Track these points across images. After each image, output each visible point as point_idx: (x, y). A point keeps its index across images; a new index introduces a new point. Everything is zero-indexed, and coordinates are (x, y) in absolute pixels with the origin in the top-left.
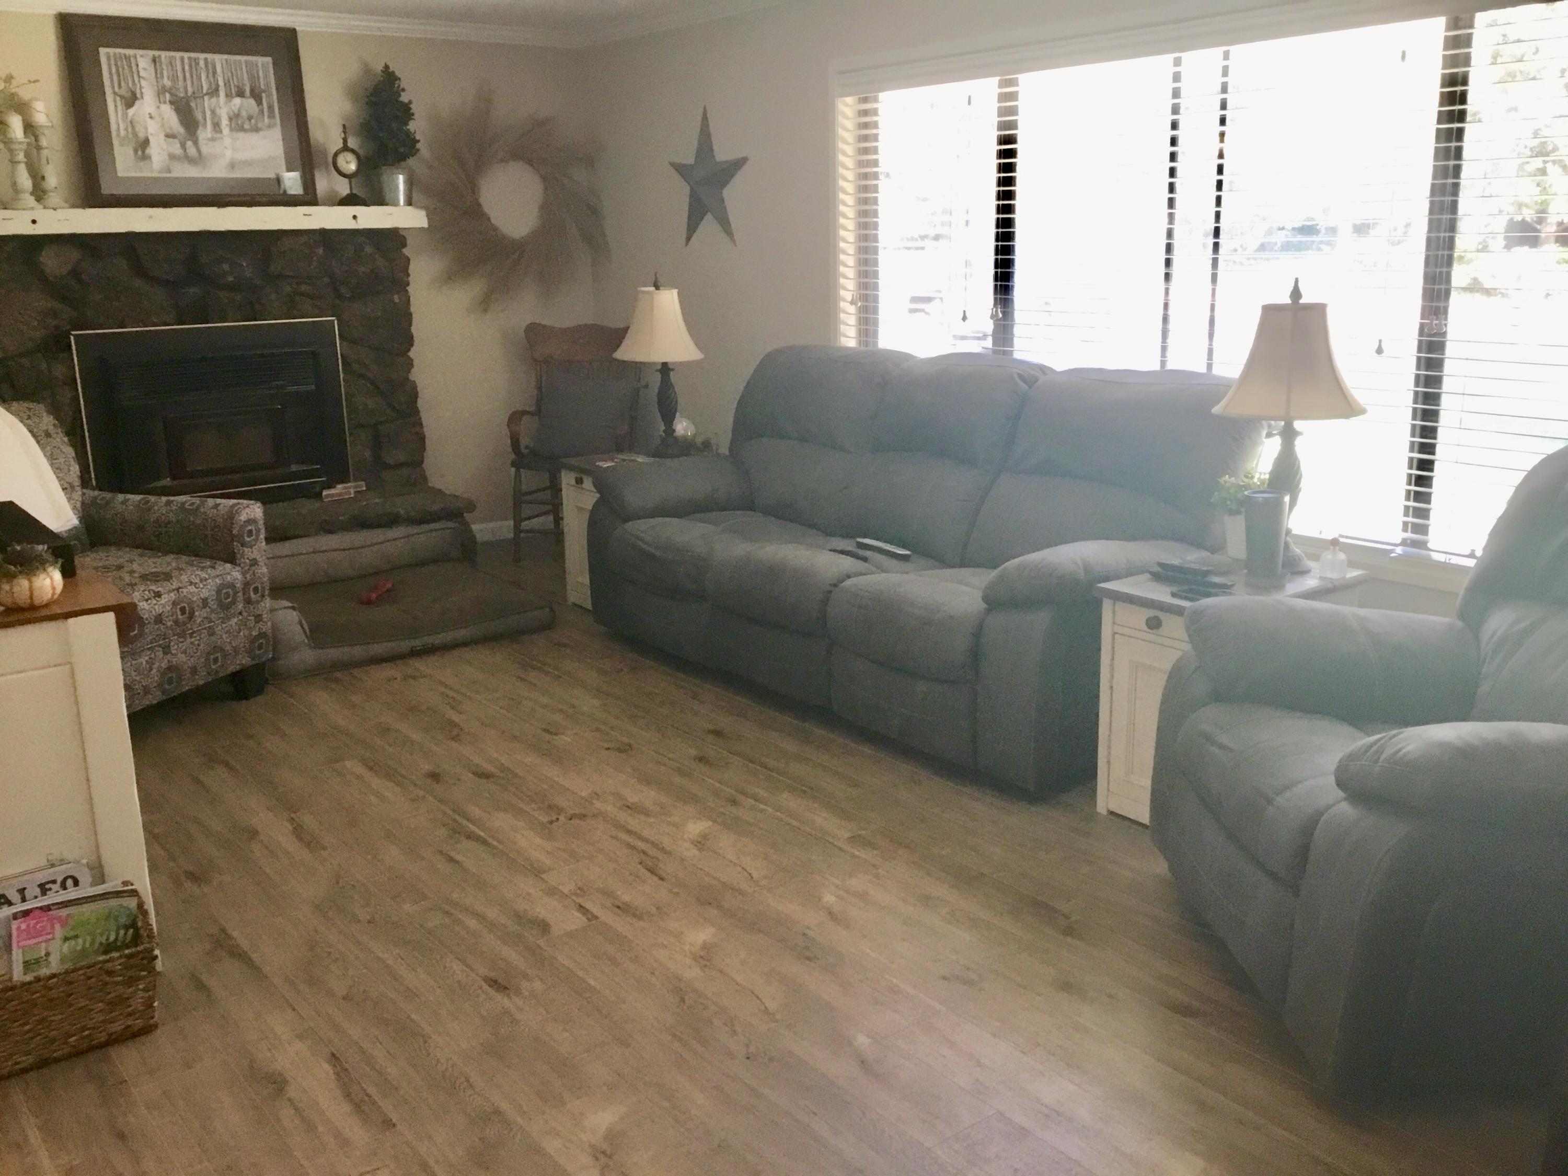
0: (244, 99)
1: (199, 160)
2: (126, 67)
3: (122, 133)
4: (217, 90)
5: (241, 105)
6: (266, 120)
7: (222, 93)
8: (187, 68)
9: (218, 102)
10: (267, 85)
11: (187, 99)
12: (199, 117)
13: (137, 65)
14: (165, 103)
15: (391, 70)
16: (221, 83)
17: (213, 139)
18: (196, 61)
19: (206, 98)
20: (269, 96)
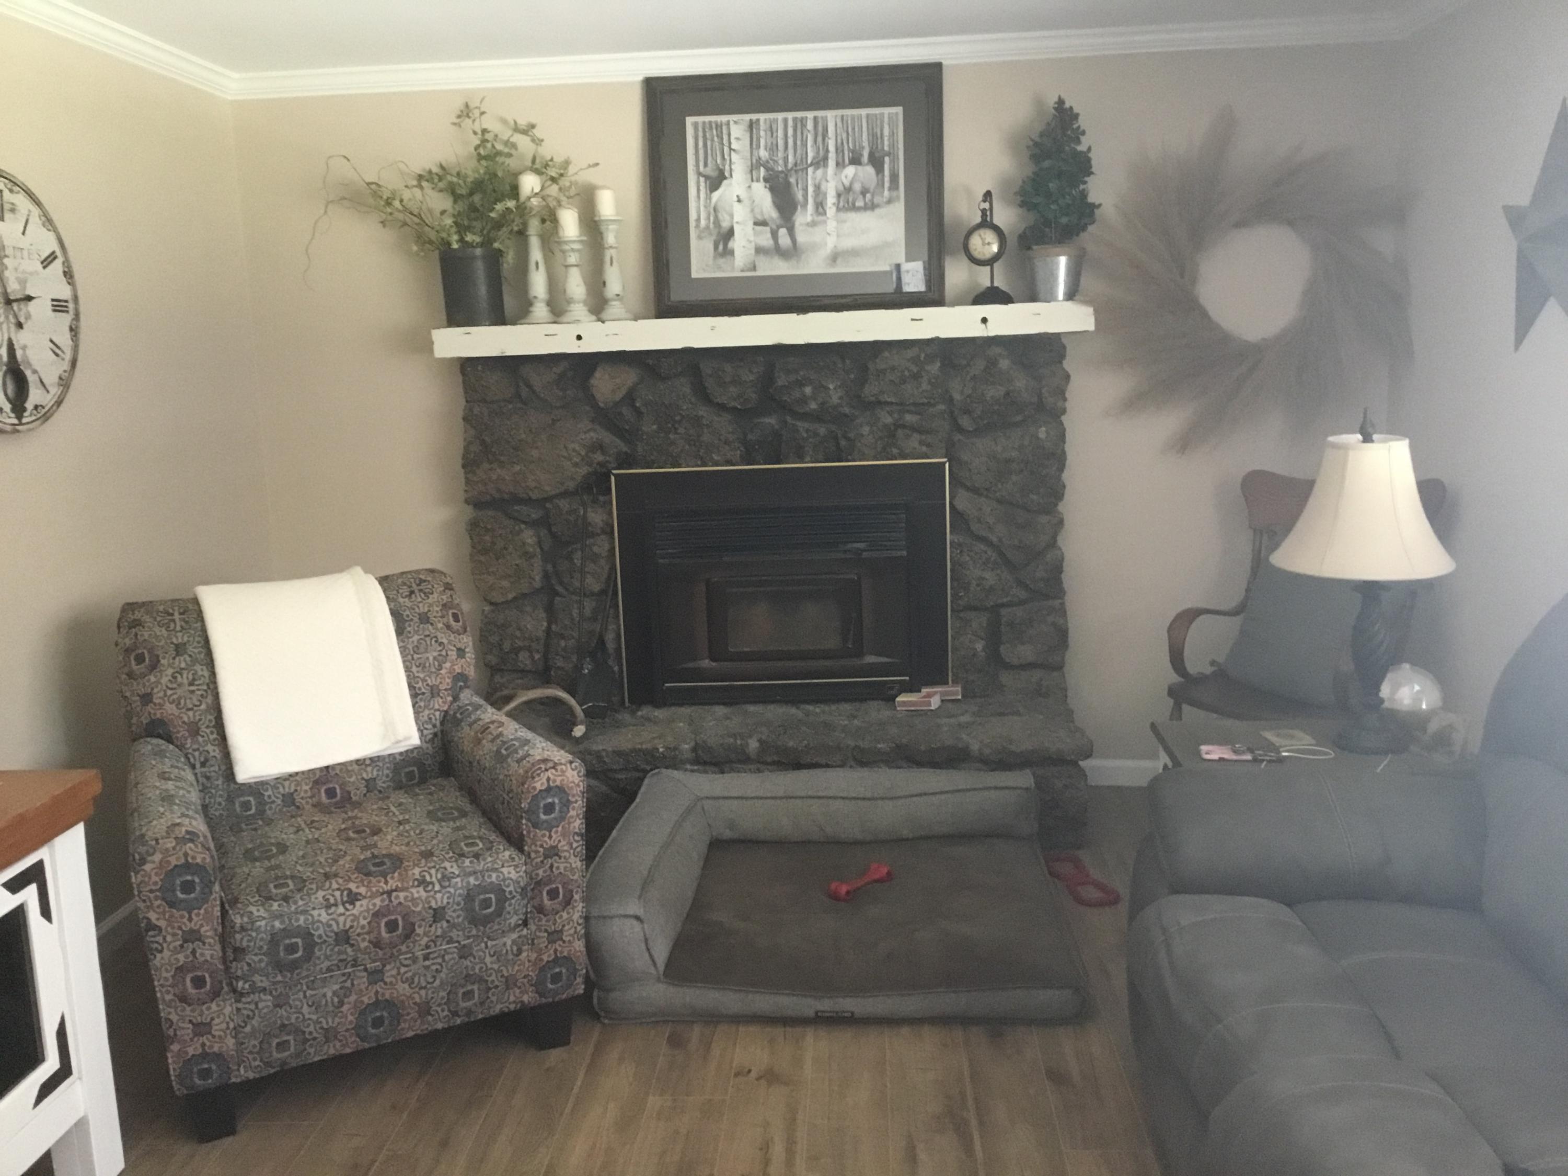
0: (859, 168)
1: (793, 251)
2: (716, 139)
3: (703, 223)
4: (826, 158)
5: (855, 175)
6: (886, 193)
7: (832, 163)
8: (790, 132)
9: (825, 174)
10: (893, 145)
11: (787, 173)
12: (799, 196)
13: (729, 135)
14: (758, 180)
15: (1067, 105)
16: (832, 148)
17: (813, 224)
18: (803, 121)
19: (810, 170)
20: (894, 161)
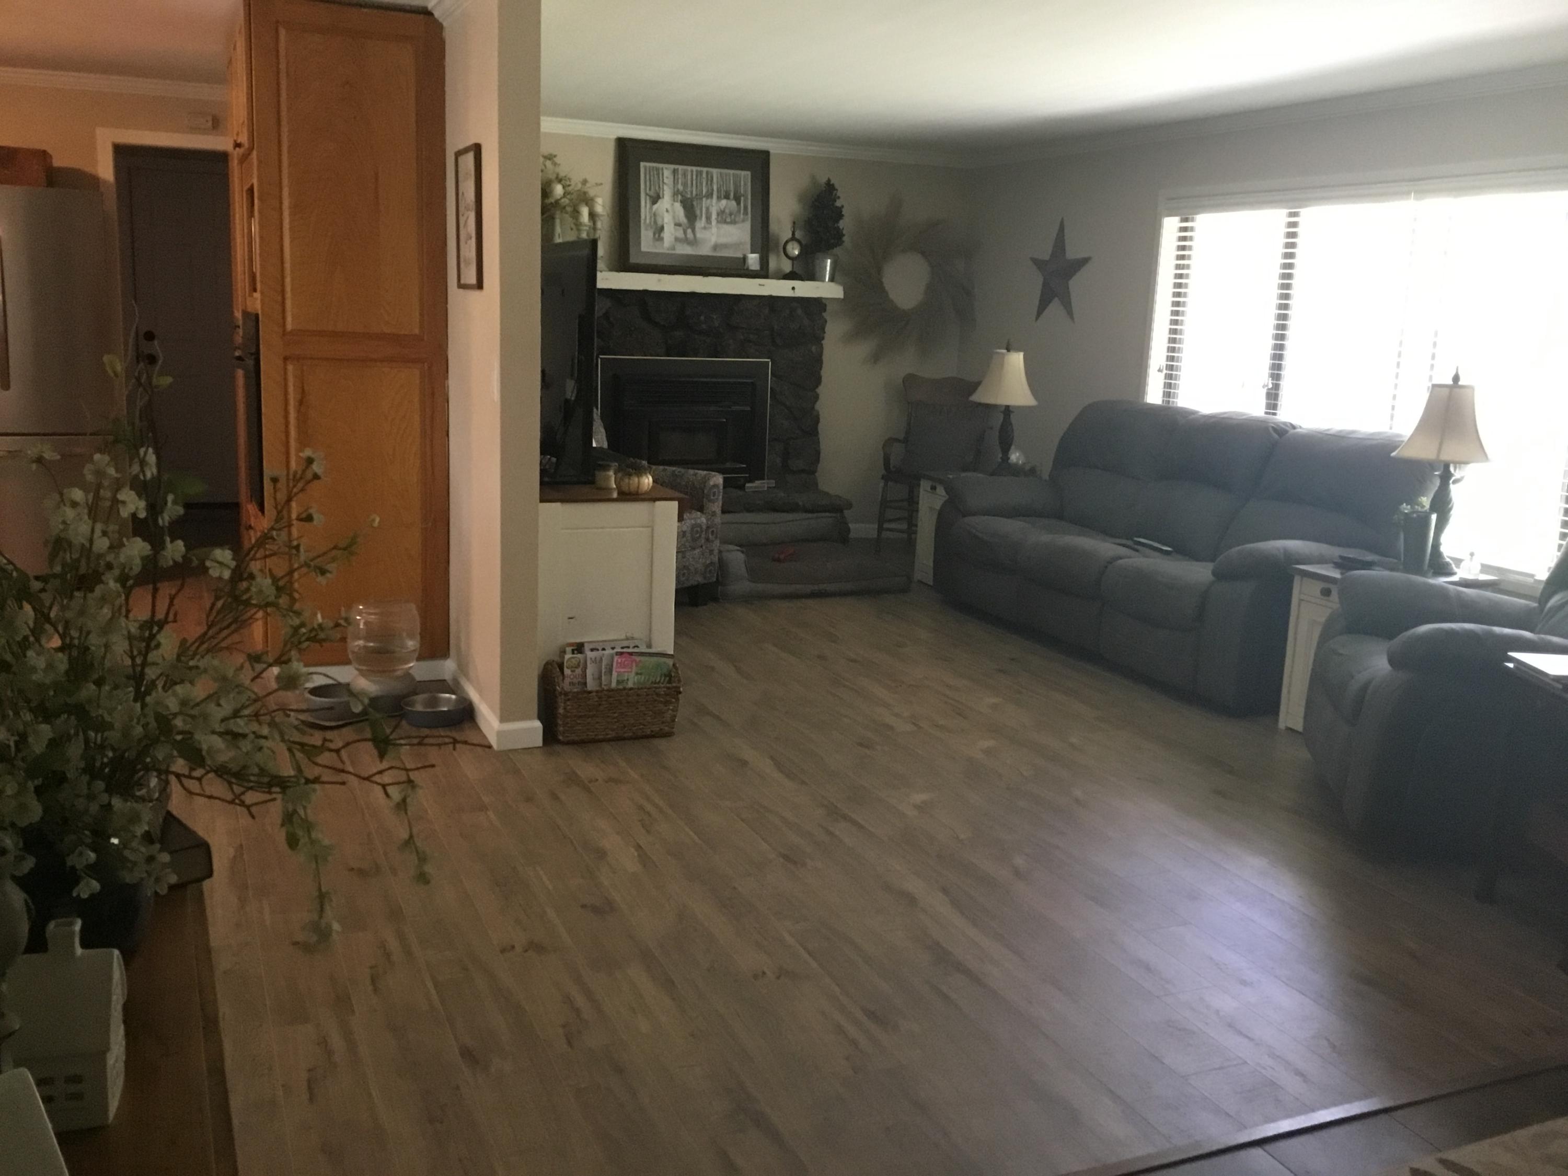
0: (729, 201)
1: (694, 242)
2: (656, 176)
3: (648, 221)
4: (712, 194)
5: (727, 204)
6: (742, 216)
7: (715, 196)
8: (694, 177)
9: (711, 202)
10: (746, 191)
11: (692, 200)
12: (698, 212)
13: (663, 174)
14: (677, 202)
15: (832, 183)
16: (715, 188)
17: (705, 228)
18: (701, 172)
19: (704, 199)
20: (745, 201)
